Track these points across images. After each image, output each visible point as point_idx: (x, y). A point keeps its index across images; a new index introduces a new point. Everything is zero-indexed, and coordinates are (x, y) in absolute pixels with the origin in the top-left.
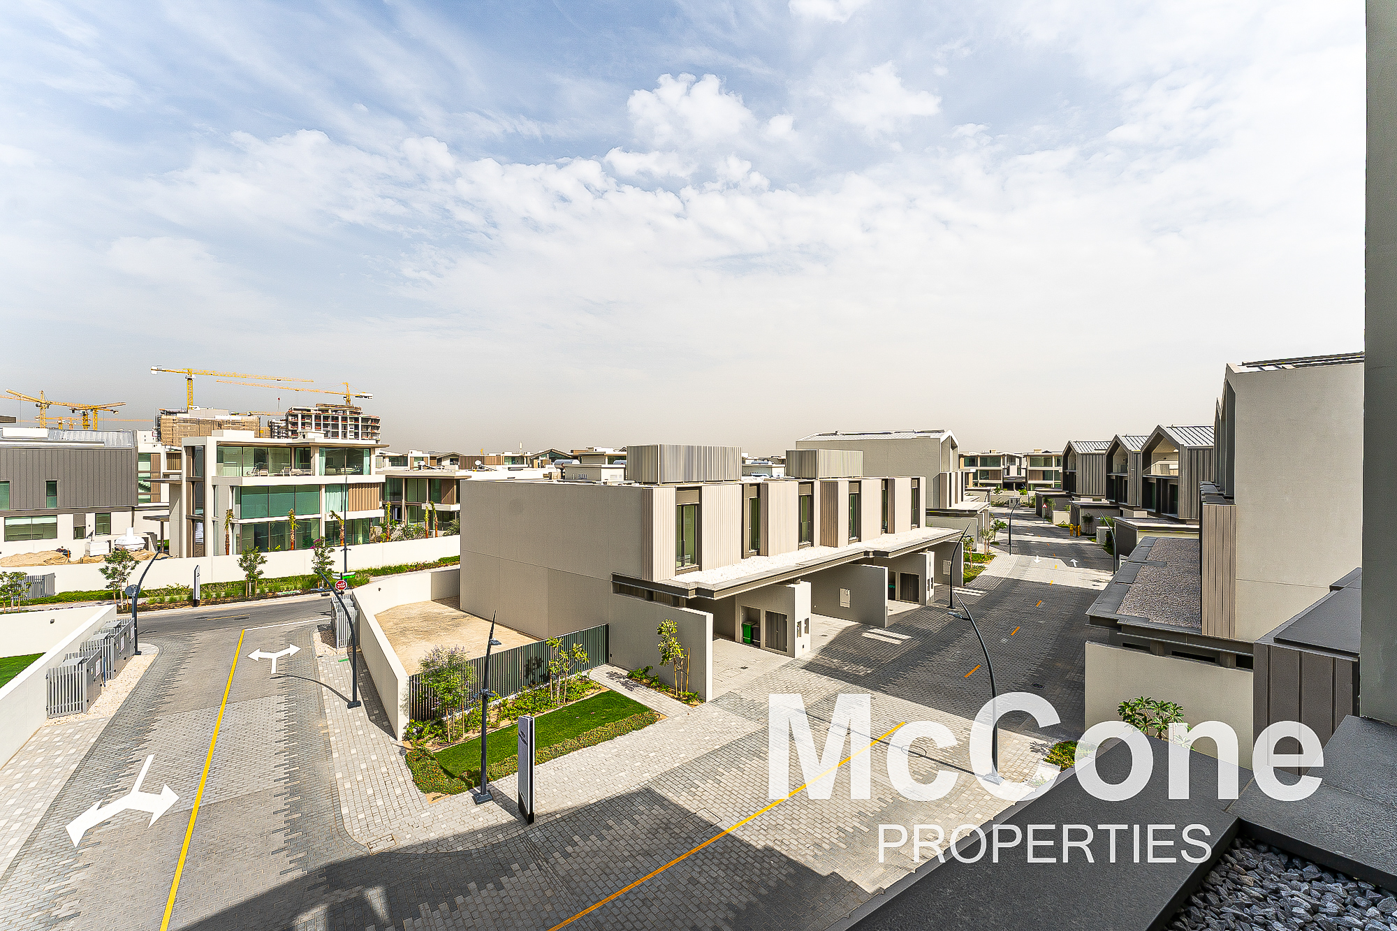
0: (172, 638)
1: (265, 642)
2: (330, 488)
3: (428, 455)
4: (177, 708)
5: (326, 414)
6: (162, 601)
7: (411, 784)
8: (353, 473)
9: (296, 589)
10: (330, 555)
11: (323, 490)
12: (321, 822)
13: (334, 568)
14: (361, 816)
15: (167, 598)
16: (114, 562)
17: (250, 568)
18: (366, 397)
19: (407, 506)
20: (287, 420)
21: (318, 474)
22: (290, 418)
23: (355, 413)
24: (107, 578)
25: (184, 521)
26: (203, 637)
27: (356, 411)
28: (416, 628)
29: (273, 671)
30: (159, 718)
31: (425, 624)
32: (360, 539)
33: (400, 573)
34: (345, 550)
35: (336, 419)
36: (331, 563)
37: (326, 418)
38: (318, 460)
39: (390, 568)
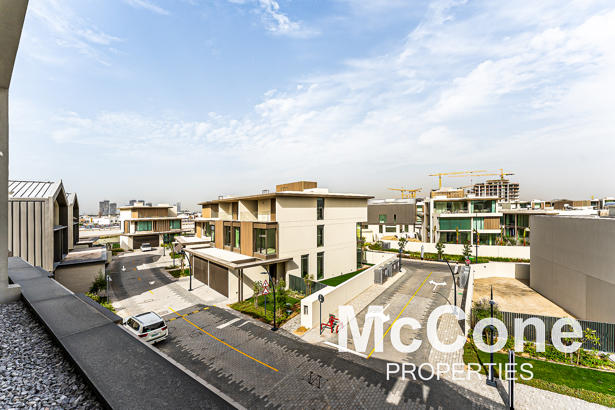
0: (411, 269)
1: (437, 278)
2: (476, 218)
3: (544, 202)
4: (402, 292)
5: (491, 185)
6: (414, 256)
7: (461, 357)
8: (487, 212)
9: (456, 260)
10: (470, 248)
11: (472, 219)
12: (422, 350)
13: (472, 254)
14: (436, 357)
15: (415, 255)
16: (401, 241)
17: (439, 249)
18: (511, 174)
19: (518, 229)
20: (474, 189)
21: (471, 213)
22: (475, 188)
23: (506, 183)
24: (399, 246)
25: (425, 229)
26: (419, 271)
27: (506, 182)
28: (499, 290)
29: (434, 290)
30: (397, 293)
31: (505, 289)
32: (491, 243)
33: (506, 262)
34: (477, 247)
35: (496, 186)
36: (471, 252)
37: (491, 187)
38: (470, 207)
39: (501, 258)
